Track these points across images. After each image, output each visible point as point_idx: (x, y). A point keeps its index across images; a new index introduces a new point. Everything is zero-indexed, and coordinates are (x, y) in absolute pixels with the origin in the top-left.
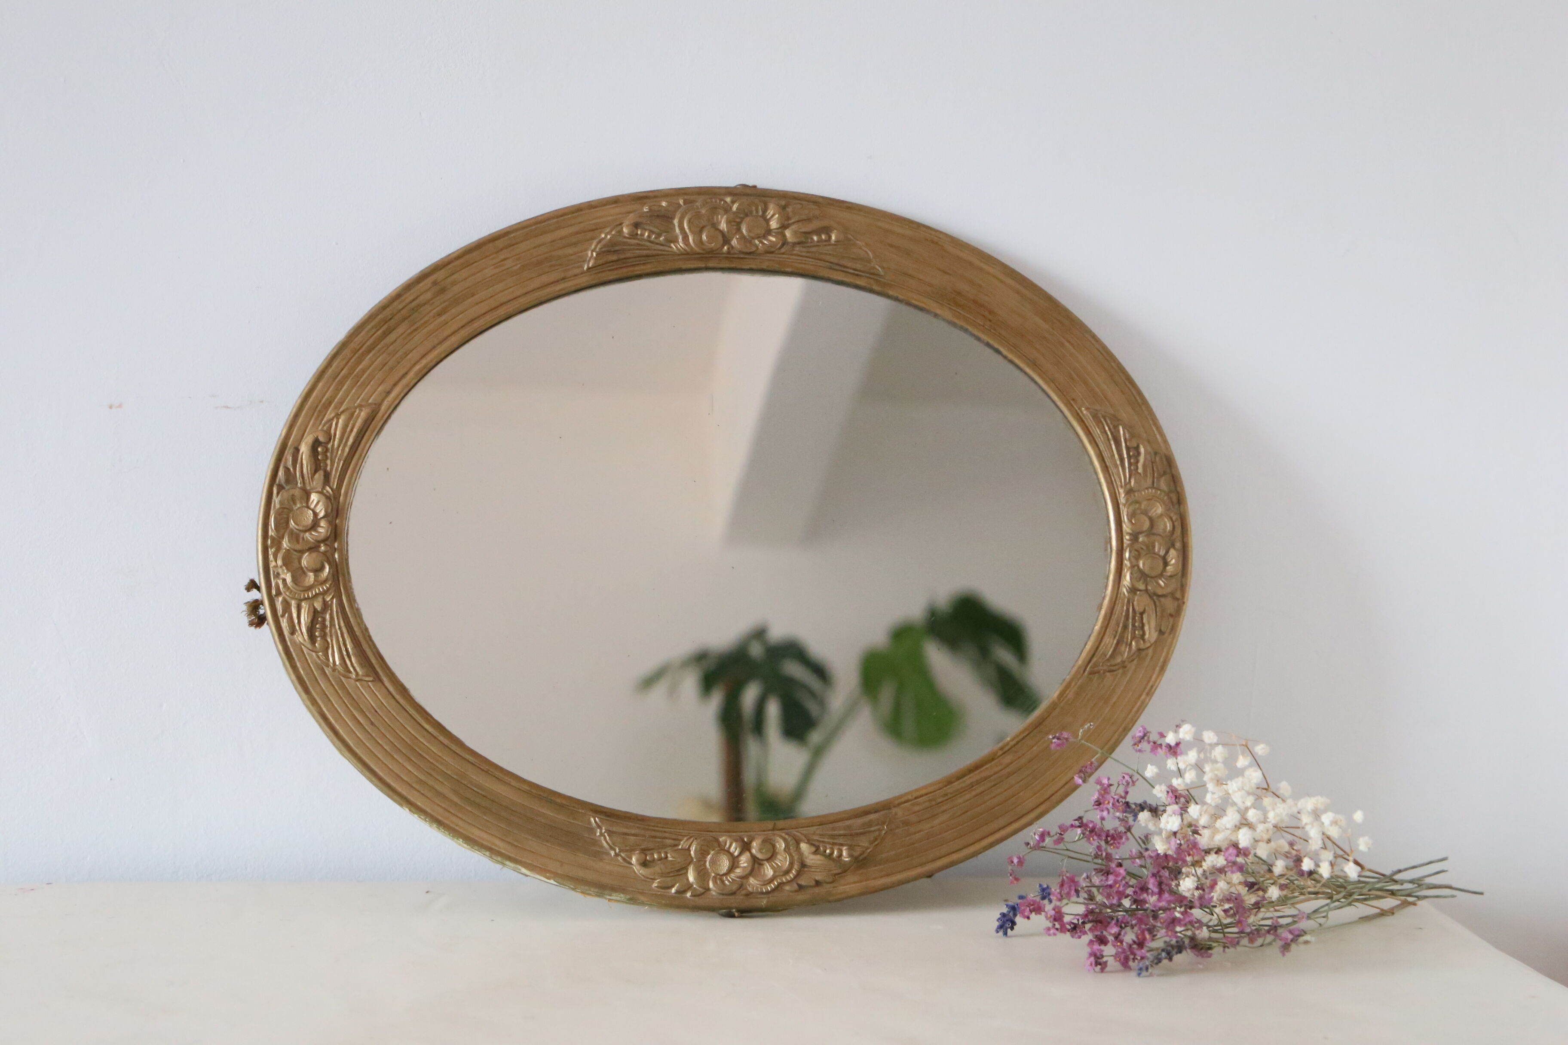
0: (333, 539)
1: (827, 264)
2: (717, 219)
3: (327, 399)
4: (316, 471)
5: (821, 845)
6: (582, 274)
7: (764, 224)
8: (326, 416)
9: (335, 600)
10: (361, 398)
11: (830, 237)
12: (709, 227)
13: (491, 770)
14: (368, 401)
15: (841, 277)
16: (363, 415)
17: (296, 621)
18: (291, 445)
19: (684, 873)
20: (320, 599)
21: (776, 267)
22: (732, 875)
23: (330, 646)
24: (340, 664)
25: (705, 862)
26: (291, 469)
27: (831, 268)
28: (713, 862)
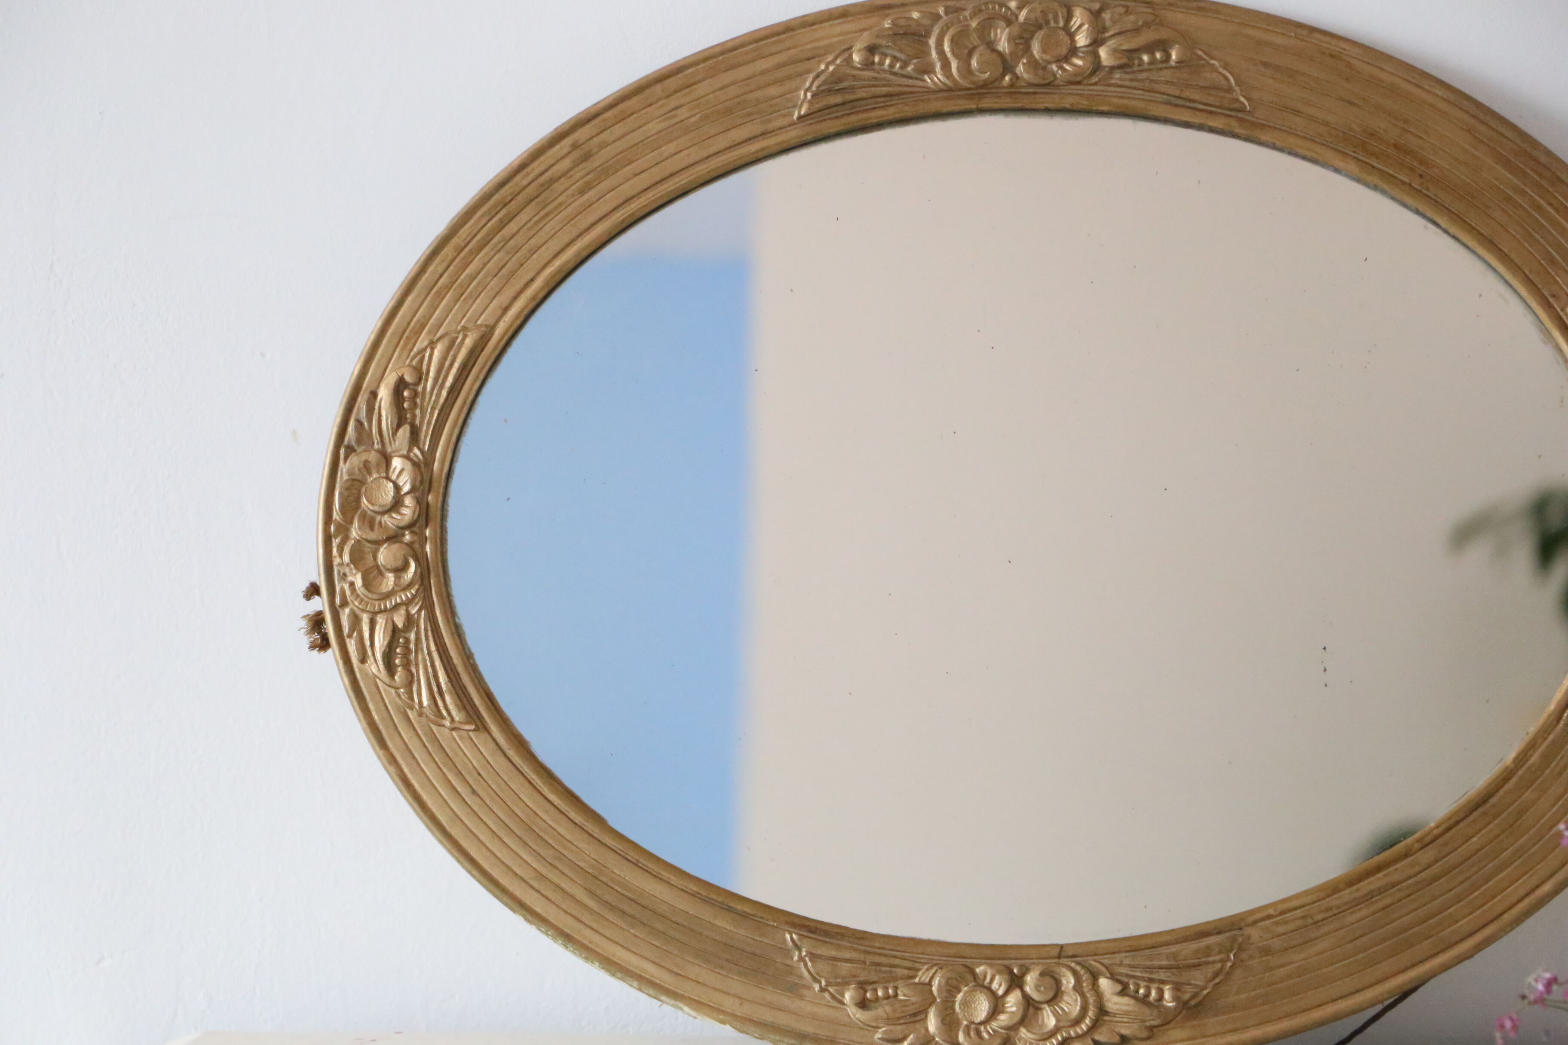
0: (424, 523)
1: (1165, 97)
2: (996, 35)
3: (418, 321)
4: (399, 426)
5: (1131, 982)
6: (790, 125)
7: (1067, 39)
8: (417, 345)
9: (423, 613)
10: (466, 318)
11: (1168, 56)
12: (981, 48)
13: (641, 861)
14: (476, 322)
15: (1186, 116)
16: (469, 342)
17: (368, 643)
18: (367, 388)
19: (921, 1020)
20: (402, 611)
21: (1084, 103)
22: (994, 1024)
23: (416, 679)
24: (429, 706)
25: (954, 1002)
26: (366, 424)
27: (1169, 103)
28: (965, 1004)
